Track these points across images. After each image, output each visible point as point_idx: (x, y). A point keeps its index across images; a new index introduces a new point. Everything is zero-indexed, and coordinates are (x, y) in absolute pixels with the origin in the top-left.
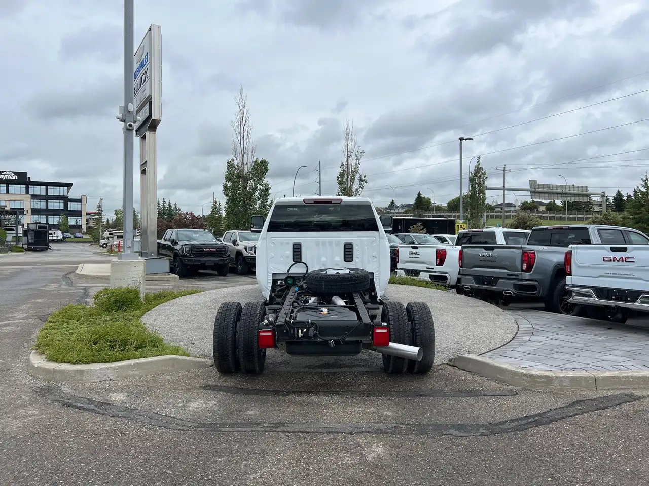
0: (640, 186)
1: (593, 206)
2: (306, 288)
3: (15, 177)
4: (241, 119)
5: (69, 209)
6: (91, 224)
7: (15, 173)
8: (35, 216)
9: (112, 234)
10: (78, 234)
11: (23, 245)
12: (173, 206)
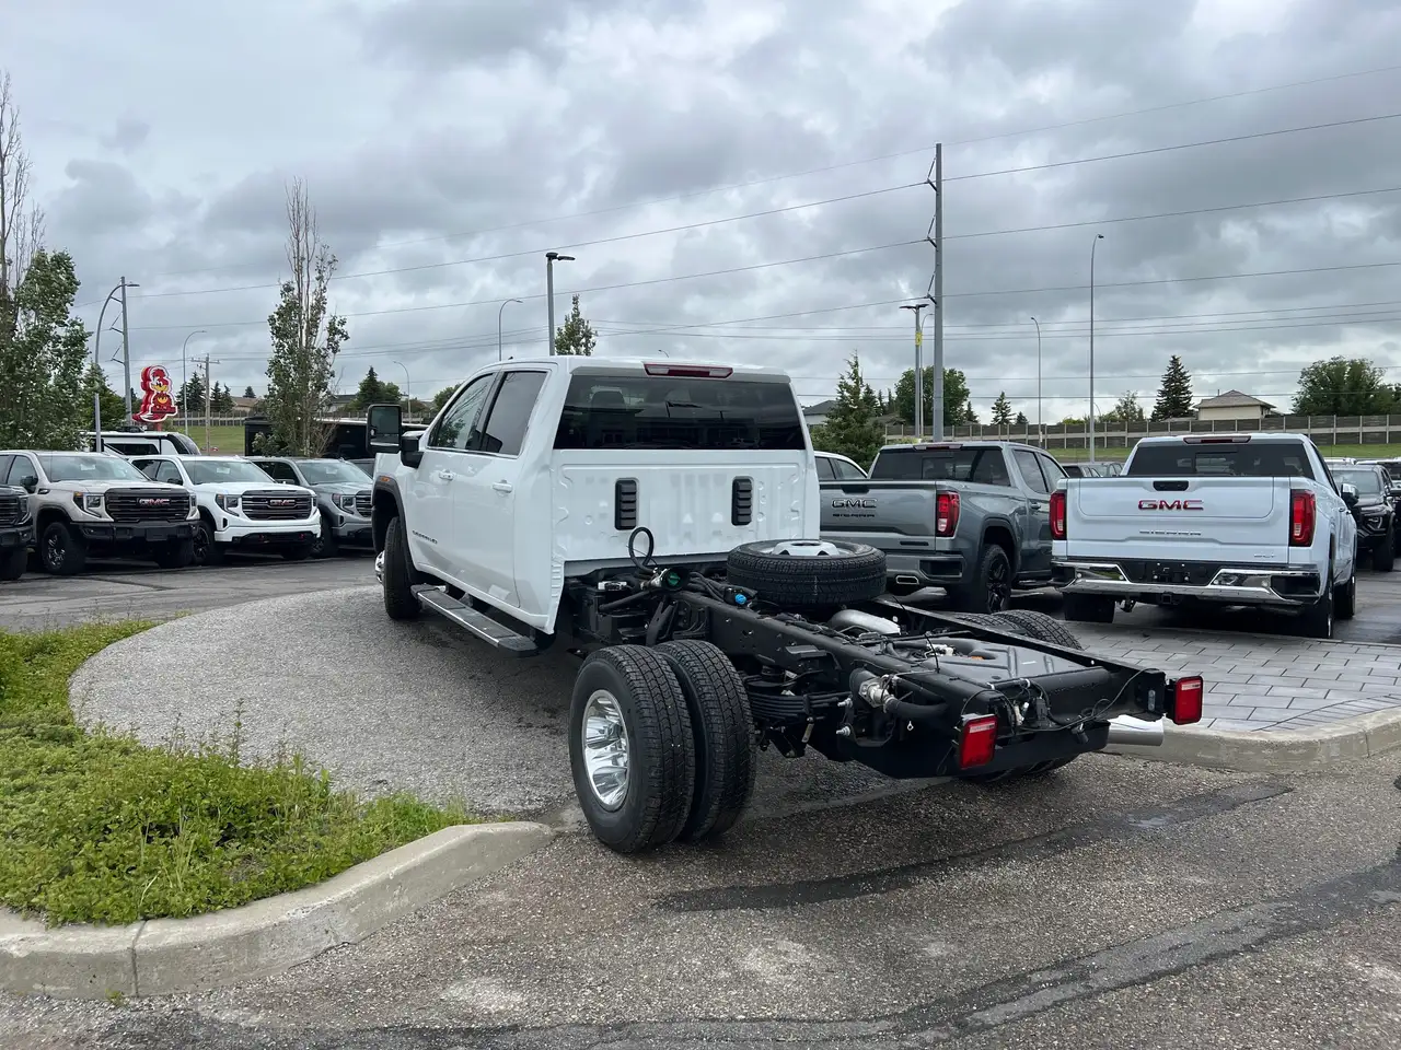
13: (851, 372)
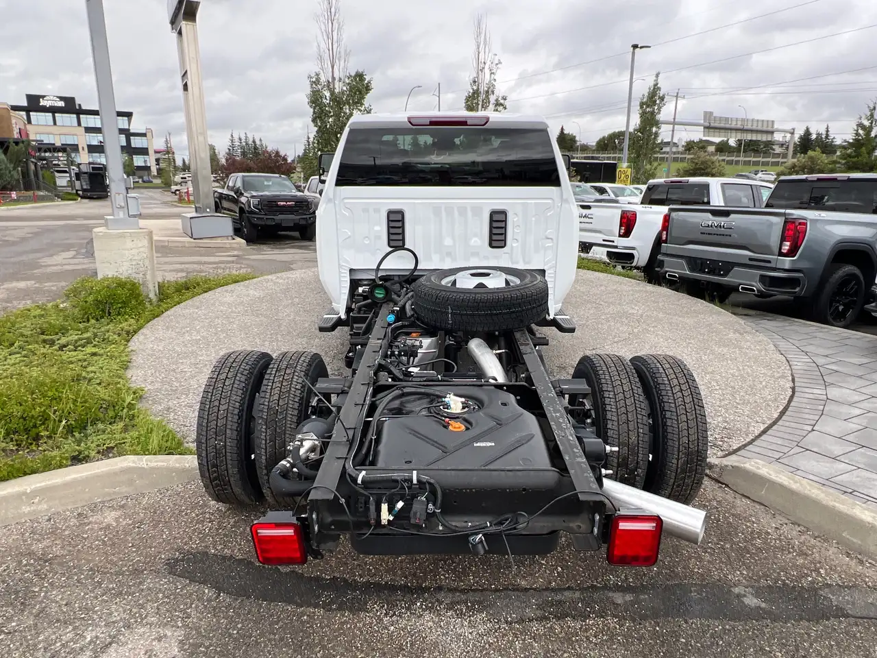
0: (864, 117)
1: (774, 147)
2: (412, 315)
3: (62, 104)
4: (329, 10)
5: (133, 146)
6: (163, 165)
7: (61, 98)
8: (94, 154)
9: (185, 178)
10: (145, 178)
11: (77, 191)
12: (258, 143)
13: (869, 114)
